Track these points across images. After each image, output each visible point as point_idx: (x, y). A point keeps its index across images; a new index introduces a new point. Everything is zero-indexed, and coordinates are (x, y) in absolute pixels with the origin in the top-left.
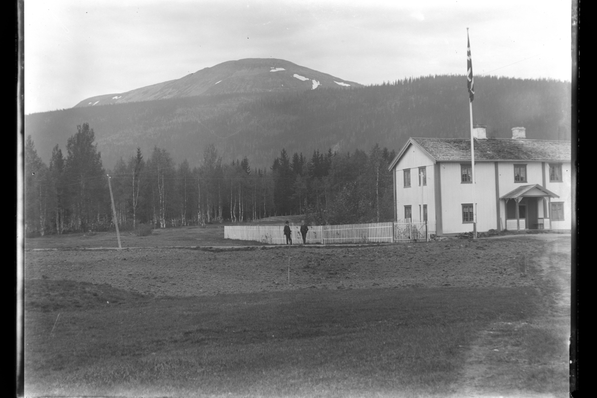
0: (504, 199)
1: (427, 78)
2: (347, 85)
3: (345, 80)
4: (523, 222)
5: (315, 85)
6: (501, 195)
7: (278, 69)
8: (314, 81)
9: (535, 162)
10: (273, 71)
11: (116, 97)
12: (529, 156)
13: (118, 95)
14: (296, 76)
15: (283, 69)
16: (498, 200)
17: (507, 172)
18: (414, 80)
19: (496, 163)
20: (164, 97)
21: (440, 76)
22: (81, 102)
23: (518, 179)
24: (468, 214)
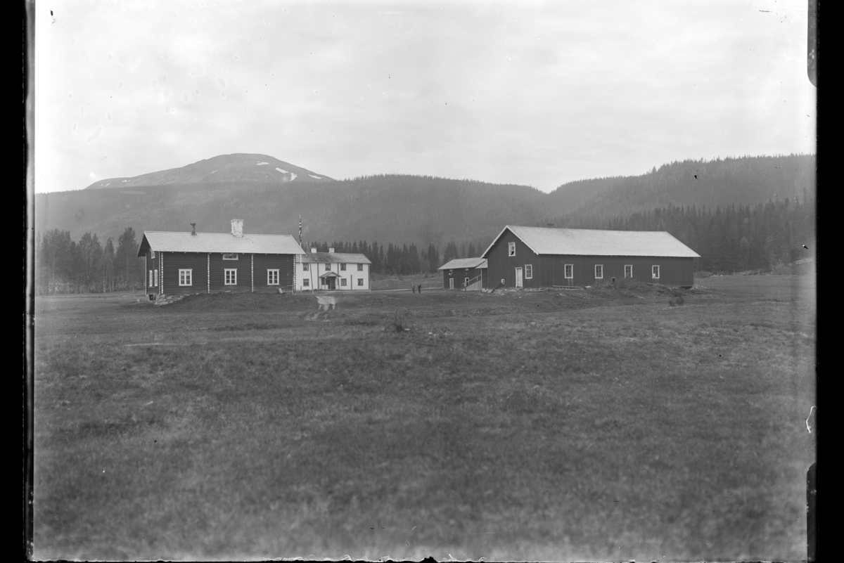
0: (321, 277)
1: (379, 176)
2: (319, 178)
3: (318, 173)
4: (327, 286)
5: (293, 177)
6: (320, 275)
7: (263, 163)
8: (292, 174)
9: (334, 263)
10: (259, 164)
11: (126, 181)
12: (332, 260)
13: (128, 179)
14: (278, 169)
15: (267, 163)
16: (319, 278)
17: (322, 267)
18: (369, 178)
19: (318, 263)
20: (168, 183)
21: (389, 175)
22: (94, 183)
23: (327, 269)
24: (306, 283)
